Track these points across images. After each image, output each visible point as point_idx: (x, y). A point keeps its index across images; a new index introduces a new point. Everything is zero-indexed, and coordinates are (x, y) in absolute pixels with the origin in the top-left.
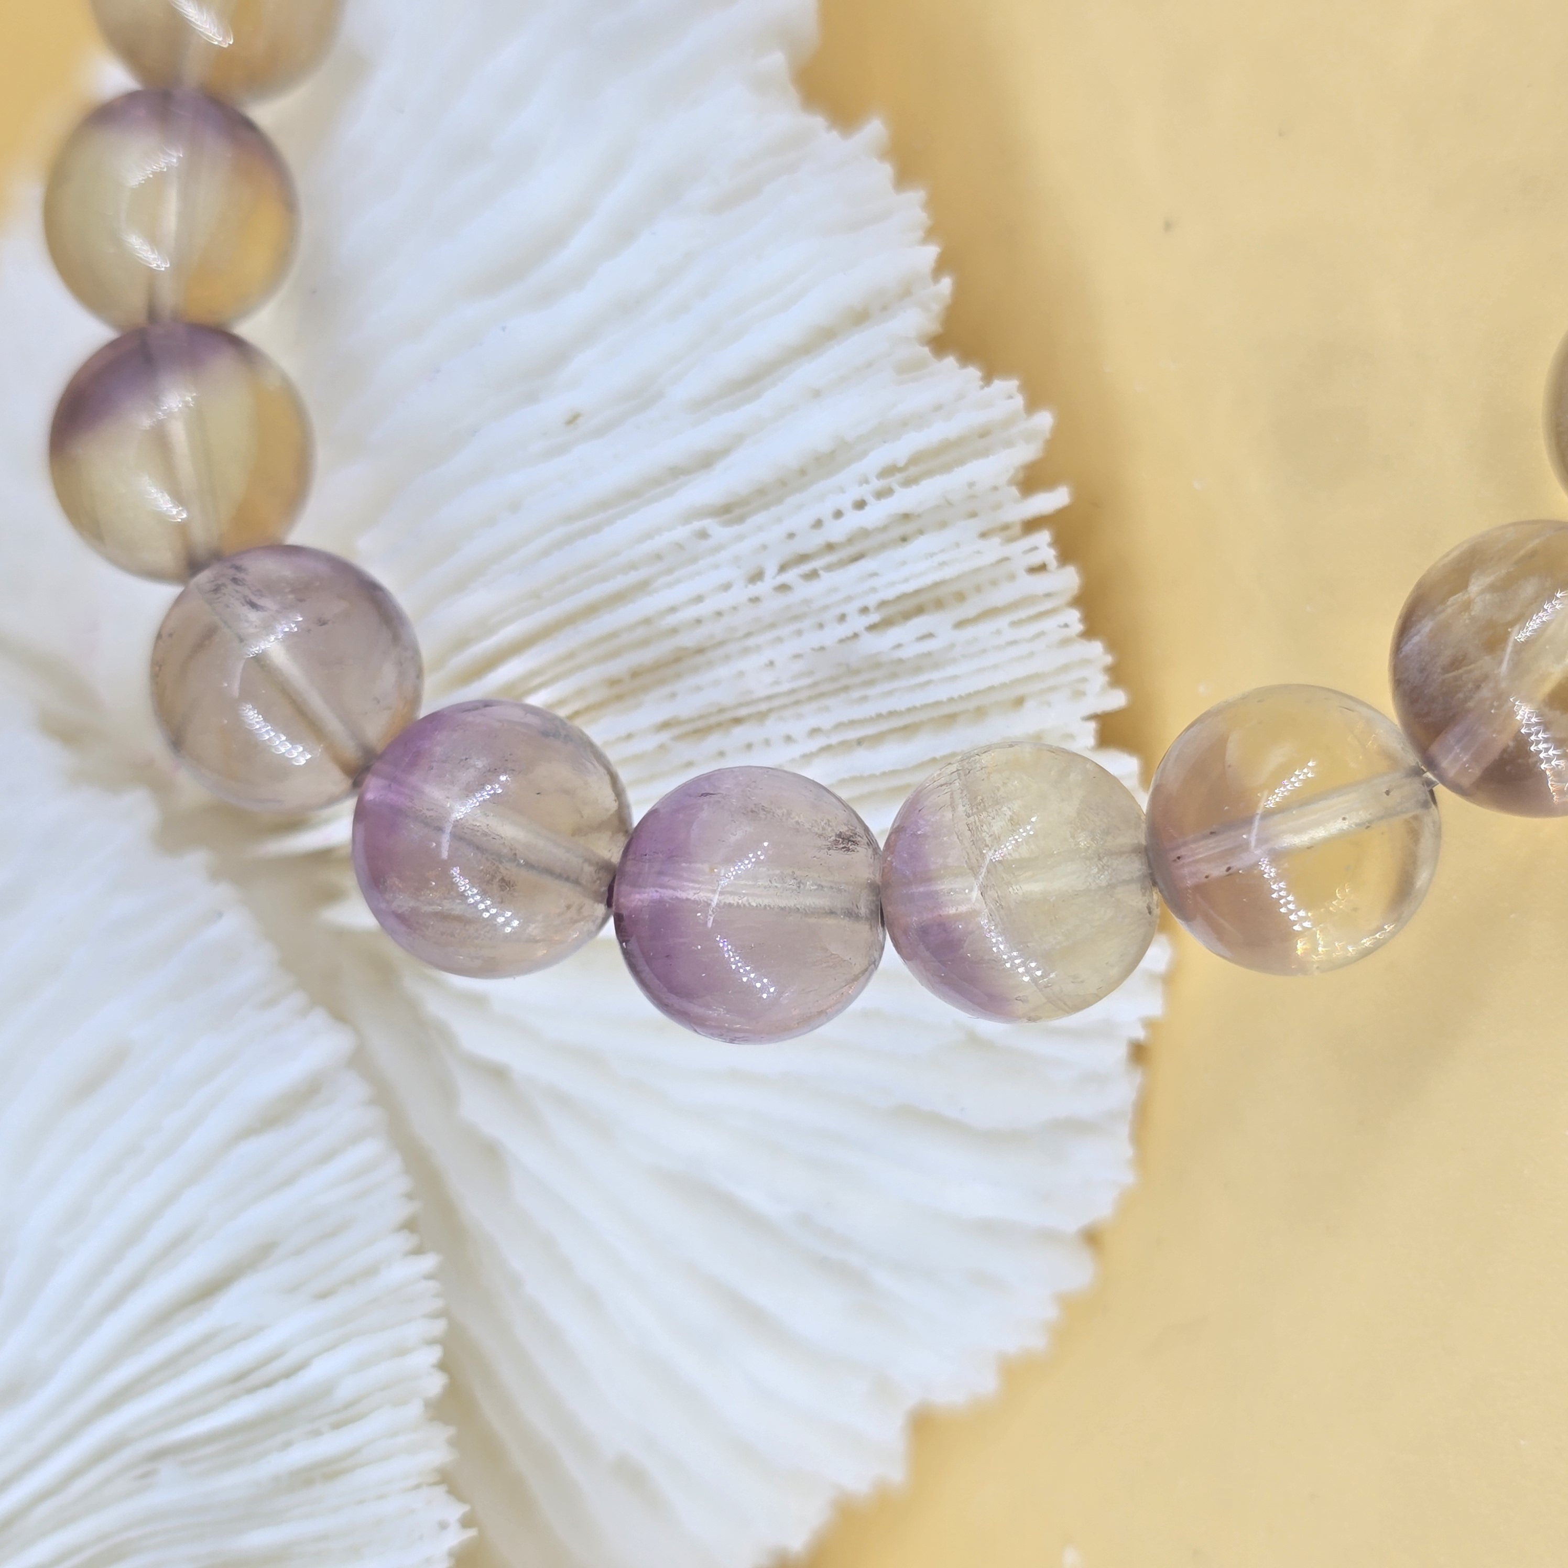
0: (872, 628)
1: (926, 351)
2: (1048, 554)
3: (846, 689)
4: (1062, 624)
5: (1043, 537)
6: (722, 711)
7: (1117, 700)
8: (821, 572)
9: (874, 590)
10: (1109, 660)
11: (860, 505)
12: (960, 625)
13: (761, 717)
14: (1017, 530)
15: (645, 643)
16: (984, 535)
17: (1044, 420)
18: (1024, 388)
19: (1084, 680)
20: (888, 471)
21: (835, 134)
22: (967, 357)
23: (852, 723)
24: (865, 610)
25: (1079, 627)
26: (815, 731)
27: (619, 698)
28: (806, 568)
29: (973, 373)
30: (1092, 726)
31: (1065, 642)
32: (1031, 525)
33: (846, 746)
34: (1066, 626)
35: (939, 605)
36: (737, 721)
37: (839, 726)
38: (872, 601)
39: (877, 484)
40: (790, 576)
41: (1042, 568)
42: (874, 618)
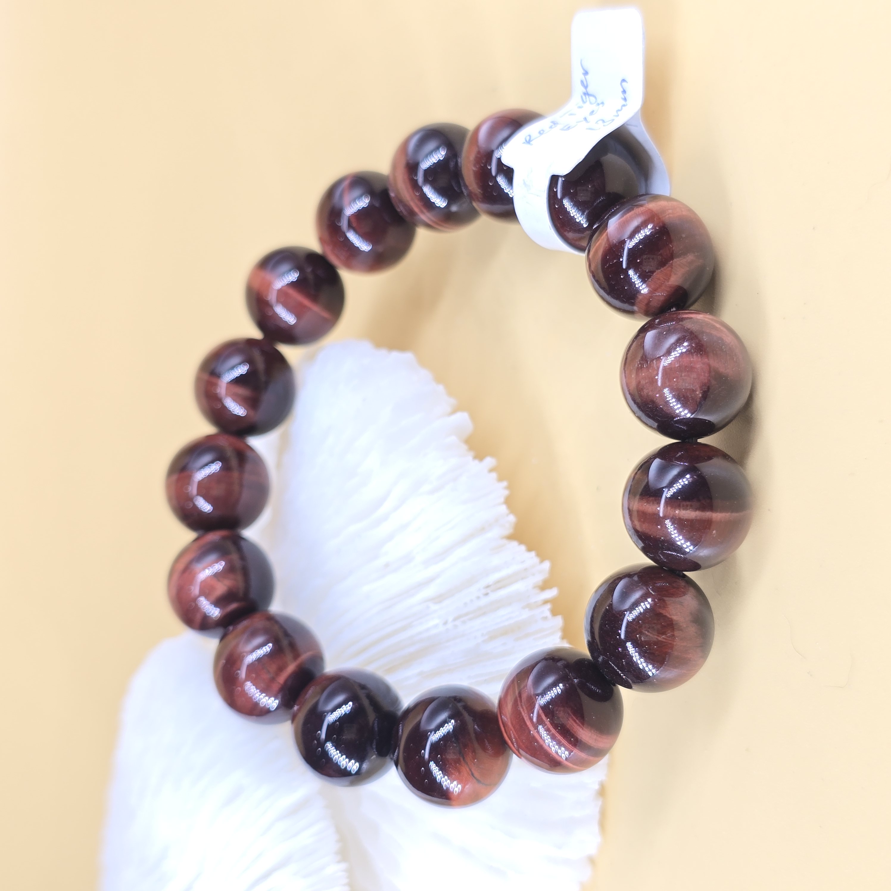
1: (505, 541)
2: (548, 614)
9: (486, 627)
11: (478, 598)
16: (524, 608)
17: (547, 565)
18: (538, 555)
20: (488, 587)
21: (477, 462)
22: (521, 542)
29: (523, 548)
38: (485, 631)
41: (545, 618)
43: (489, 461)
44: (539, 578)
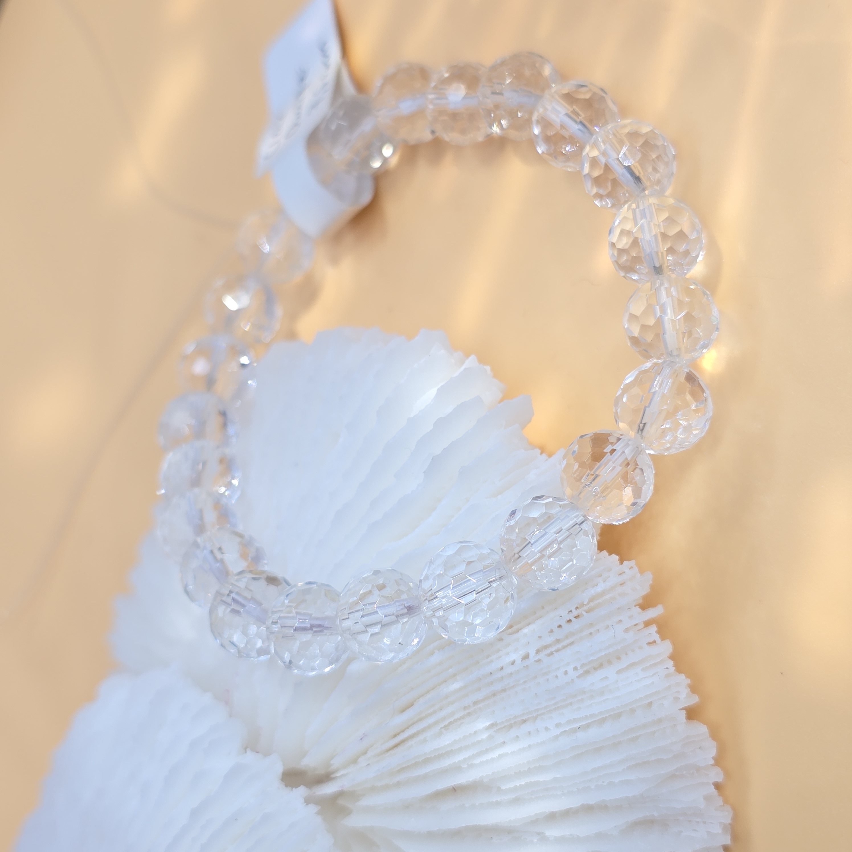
0: (579, 677)
3: (571, 704)
4: (665, 668)
5: (654, 628)
6: (515, 717)
7: (695, 699)
8: (554, 652)
10: (689, 681)
12: (619, 672)
13: (535, 718)
14: (642, 626)
19: (678, 692)
23: (575, 720)
24: (576, 668)
25: (672, 669)
26: (558, 725)
27: (469, 714)
28: (548, 651)
30: (684, 713)
31: (668, 676)
32: (647, 624)
33: (574, 731)
34: (667, 668)
35: (610, 662)
36: (524, 721)
37: (569, 722)
39: (575, 613)
40: (541, 655)
42: (581, 672)
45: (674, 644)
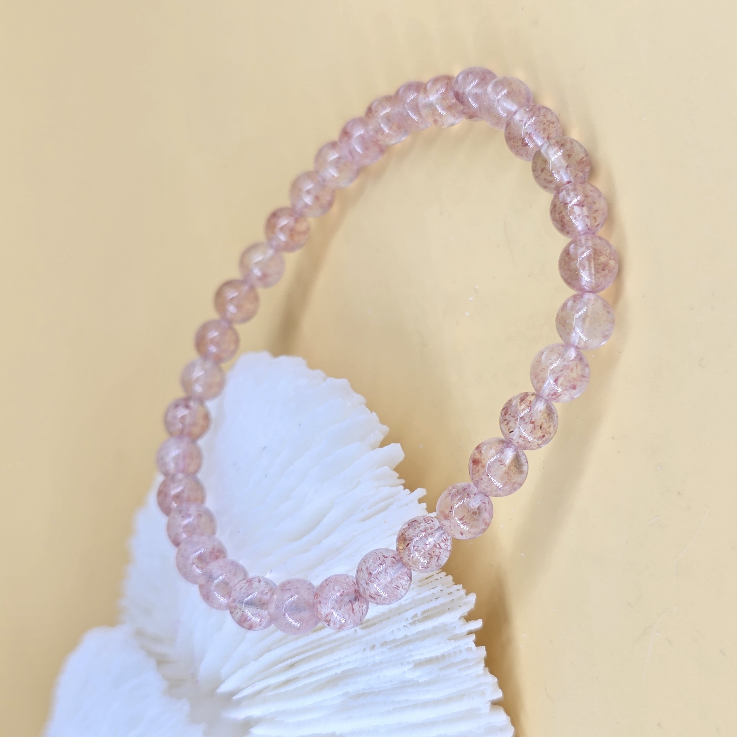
0: (410, 669)
2: (473, 645)
5: (473, 637)
7: (499, 694)
8: (394, 648)
9: (411, 656)
10: (498, 680)
12: (441, 669)
15: (339, 665)
16: (450, 639)
17: (473, 597)
18: (464, 588)
19: (485, 690)
20: (415, 616)
24: (408, 663)
28: (389, 647)
29: (450, 579)
30: (489, 704)
31: (477, 677)
38: (411, 659)
39: (412, 621)
40: (385, 649)
41: (470, 649)
42: (412, 666)
43: (420, 492)
44: (465, 610)
45: (487, 650)
